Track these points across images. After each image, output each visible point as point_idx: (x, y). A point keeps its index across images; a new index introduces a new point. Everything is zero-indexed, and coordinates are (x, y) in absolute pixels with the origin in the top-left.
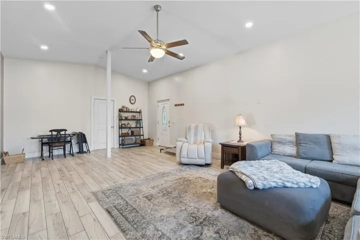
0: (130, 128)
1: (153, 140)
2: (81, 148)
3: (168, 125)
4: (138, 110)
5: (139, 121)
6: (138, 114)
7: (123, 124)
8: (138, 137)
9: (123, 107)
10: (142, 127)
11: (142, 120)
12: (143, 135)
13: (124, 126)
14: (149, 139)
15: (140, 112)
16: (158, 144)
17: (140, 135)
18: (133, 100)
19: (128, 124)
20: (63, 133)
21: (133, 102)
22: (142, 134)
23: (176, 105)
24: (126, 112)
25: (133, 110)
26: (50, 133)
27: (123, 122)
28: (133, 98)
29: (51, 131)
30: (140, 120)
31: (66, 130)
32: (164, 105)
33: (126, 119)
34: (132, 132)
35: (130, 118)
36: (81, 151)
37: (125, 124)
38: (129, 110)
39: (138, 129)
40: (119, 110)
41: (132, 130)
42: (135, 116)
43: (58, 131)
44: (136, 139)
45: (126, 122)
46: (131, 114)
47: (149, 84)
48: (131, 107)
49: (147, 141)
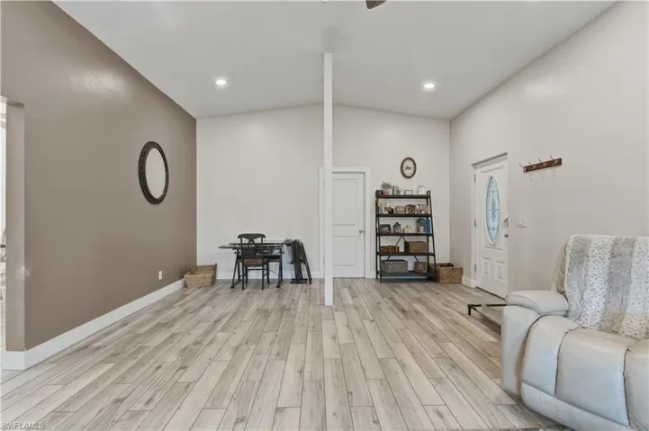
0: (402, 235)
1: (461, 269)
2: (298, 272)
3: (503, 231)
4: (423, 192)
5: (424, 219)
6: (423, 202)
7: (384, 226)
8: (422, 259)
9: (386, 186)
10: (432, 235)
11: (431, 216)
12: (434, 255)
13: (386, 229)
14: (449, 265)
15: (427, 197)
16: (474, 283)
17: (428, 254)
18: (408, 168)
19: (397, 225)
20: (258, 241)
21: (408, 173)
22: (431, 251)
23: (529, 169)
24: (393, 197)
25: (407, 193)
26: (239, 241)
27: (383, 221)
28: (409, 164)
29: (240, 237)
30: (428, 216)
31: (263, 236)
32: (490, 174)
33: (391, 214)
34: (407, 245)
35: (401, 211)
36: (298, 279)
37: (389, 226)
38: (398, 192)
39: (424, 239)
40: (377, 192)
41: (408, 239)
42: (414, 206)
43: (251, 237)
44: (417, 263)
45: (391, 221)
46: (404, 203)
47: (453, 121)
48: (405, 186)
49: (443, 271)
